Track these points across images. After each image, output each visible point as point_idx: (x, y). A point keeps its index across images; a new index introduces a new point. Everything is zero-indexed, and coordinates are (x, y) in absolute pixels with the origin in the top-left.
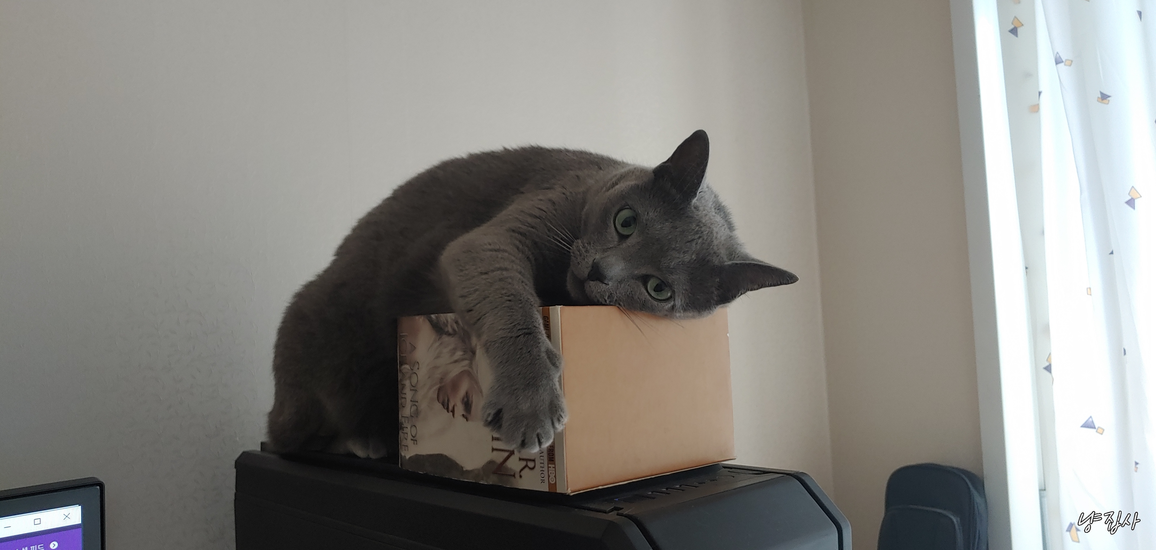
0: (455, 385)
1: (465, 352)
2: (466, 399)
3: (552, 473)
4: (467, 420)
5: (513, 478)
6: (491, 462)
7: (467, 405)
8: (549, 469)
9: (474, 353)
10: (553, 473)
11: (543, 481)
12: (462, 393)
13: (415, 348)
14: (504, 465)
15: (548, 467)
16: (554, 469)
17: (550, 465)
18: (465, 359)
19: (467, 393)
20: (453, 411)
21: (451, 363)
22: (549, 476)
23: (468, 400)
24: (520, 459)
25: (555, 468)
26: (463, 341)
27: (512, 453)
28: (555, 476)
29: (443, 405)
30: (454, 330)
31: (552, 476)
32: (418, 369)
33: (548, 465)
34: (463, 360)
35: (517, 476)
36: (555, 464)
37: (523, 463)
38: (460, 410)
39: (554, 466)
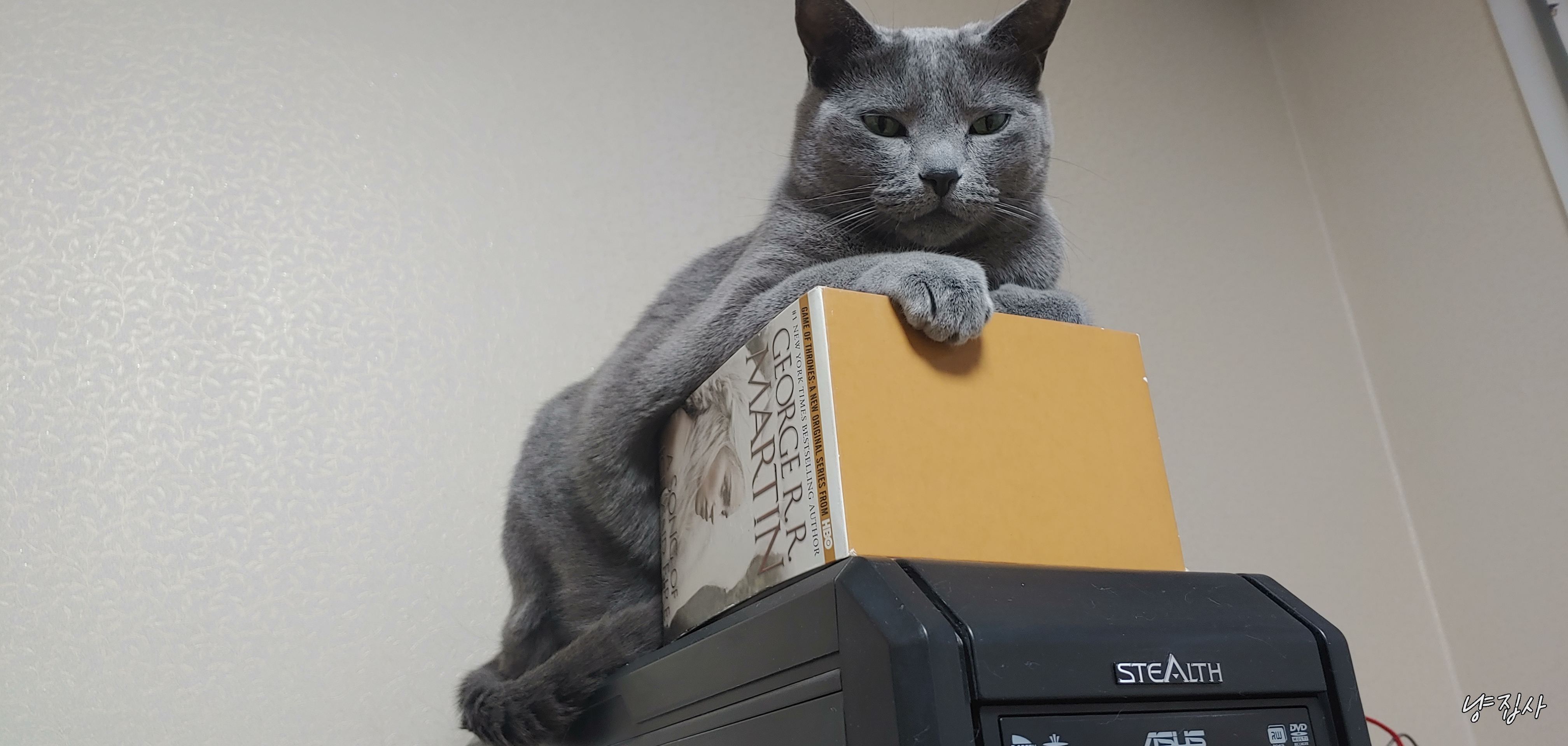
0: (712, 476)
1: (721, 422)
2: (724, 488)
3: (827, 533)
4: (727, 517)
5: (781, 567)
6: (756, 559)
7: (726, 496)
8: (824, 528)
9: (729, 417)
10: (829, 533)
11: (817, 551)
12: (720, 482)
13: (671, 457)
14: (770, 554)
15: (822, 525)
16: (829, 525)
17: (823, 523)
18: (722, 431)
19: (725, 478)
20: (712, 516)
21: (708, 449)
22: (824, 539)
23: (727, 487)
24: (788, 533)
25: (830, 523)
26: (719, 409)
27: (777, 529)
28: (832, 537)
29: (702, 515)
30: (709, 402)
31: (828, 537)
32: (676, 485)
33: (821, 521)
34: (720, 434)
35: (786, 561)
36: (829, 517)
37: (792, 536)
38: (719, 507)
39: (828, 520)
